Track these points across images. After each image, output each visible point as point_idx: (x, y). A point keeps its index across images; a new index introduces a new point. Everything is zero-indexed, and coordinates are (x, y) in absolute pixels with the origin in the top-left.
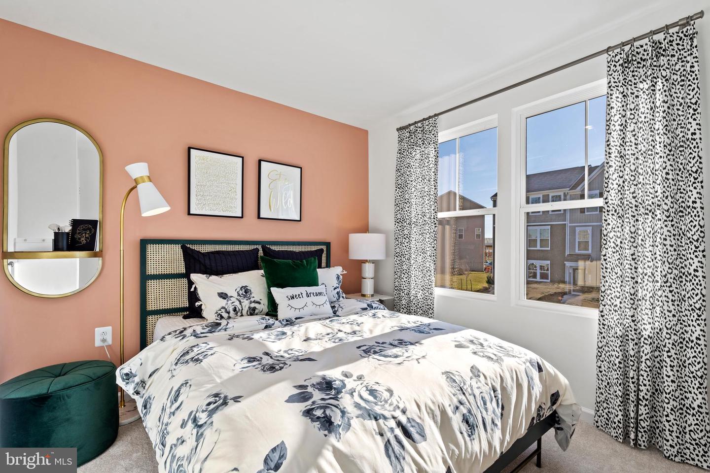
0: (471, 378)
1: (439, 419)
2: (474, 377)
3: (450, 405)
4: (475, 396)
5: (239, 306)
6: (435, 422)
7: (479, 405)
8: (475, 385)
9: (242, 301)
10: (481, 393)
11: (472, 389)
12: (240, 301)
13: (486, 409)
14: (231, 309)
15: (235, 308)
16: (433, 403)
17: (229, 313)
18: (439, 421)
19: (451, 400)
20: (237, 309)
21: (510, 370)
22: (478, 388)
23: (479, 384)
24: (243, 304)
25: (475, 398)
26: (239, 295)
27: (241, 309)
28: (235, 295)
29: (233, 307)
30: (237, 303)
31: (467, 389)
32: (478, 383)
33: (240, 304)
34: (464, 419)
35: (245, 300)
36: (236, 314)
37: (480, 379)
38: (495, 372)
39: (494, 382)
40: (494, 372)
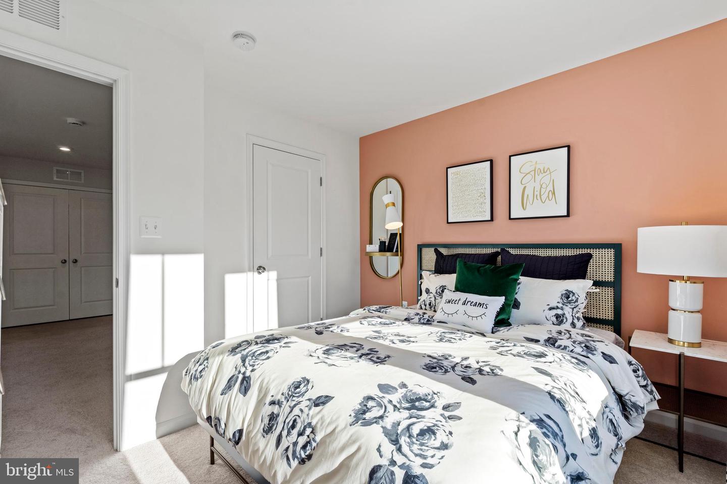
0: (309, 400)
1: (262, 395)
2: (312, 401)
3: (272, 396)
4: (291, 411)
5: (433, 302)
6: (259, 396)
7: (287, 421)
8: (302, 406)
9: (437, 298)
10: (299, 416)
11: (295, 406)
12: (435, 298)
13: (289, 433)
14: (427, 303)
15: (431, 303)
16: (267, 383)
17: (426, 306)
18: (260, 398)
19: (277, 394)
20: (432, 304)
21: (353, 438)
22: (302, 411)
23: (306, 410)
24: (437, 301)
25: (289, 413)
26: (436, 293)
27: (434, 305)
28: (434, 292)
29: (429, 302)
30: (433, 299)
31: (294, 401)
32: (307, 408)
33: (435, 300)
34: (270, 415)
35: (439, 298)
36: (431, 308)
37: (313, 408)
38: (336, 420)
39: (321, 425)
40: (334, 418)
